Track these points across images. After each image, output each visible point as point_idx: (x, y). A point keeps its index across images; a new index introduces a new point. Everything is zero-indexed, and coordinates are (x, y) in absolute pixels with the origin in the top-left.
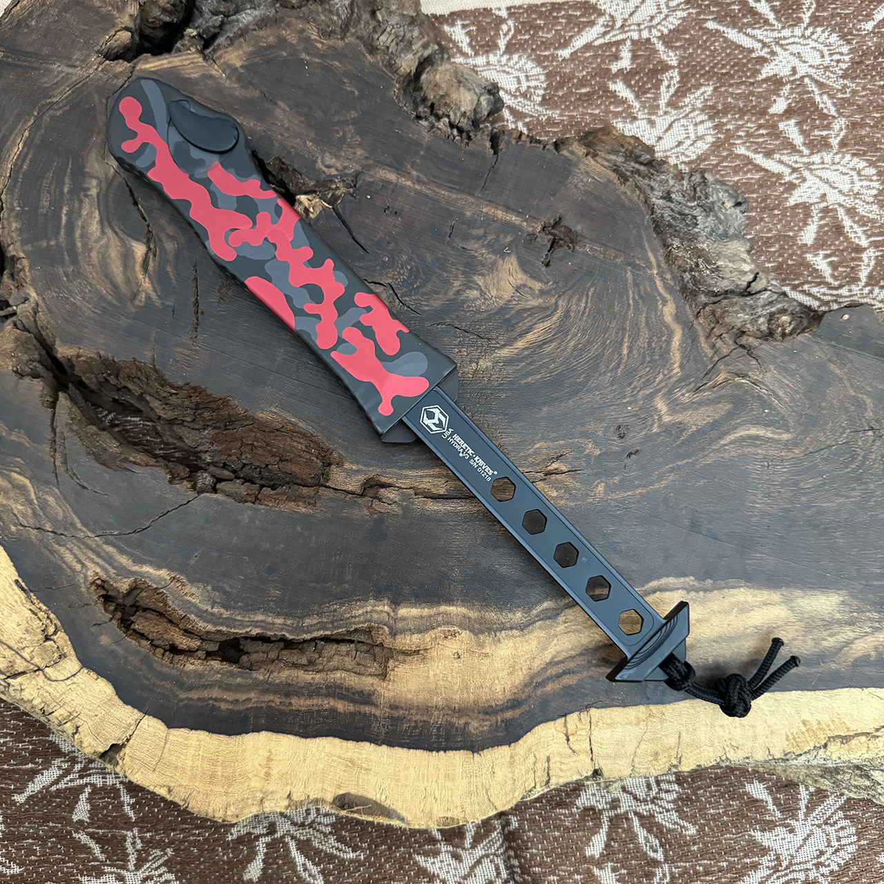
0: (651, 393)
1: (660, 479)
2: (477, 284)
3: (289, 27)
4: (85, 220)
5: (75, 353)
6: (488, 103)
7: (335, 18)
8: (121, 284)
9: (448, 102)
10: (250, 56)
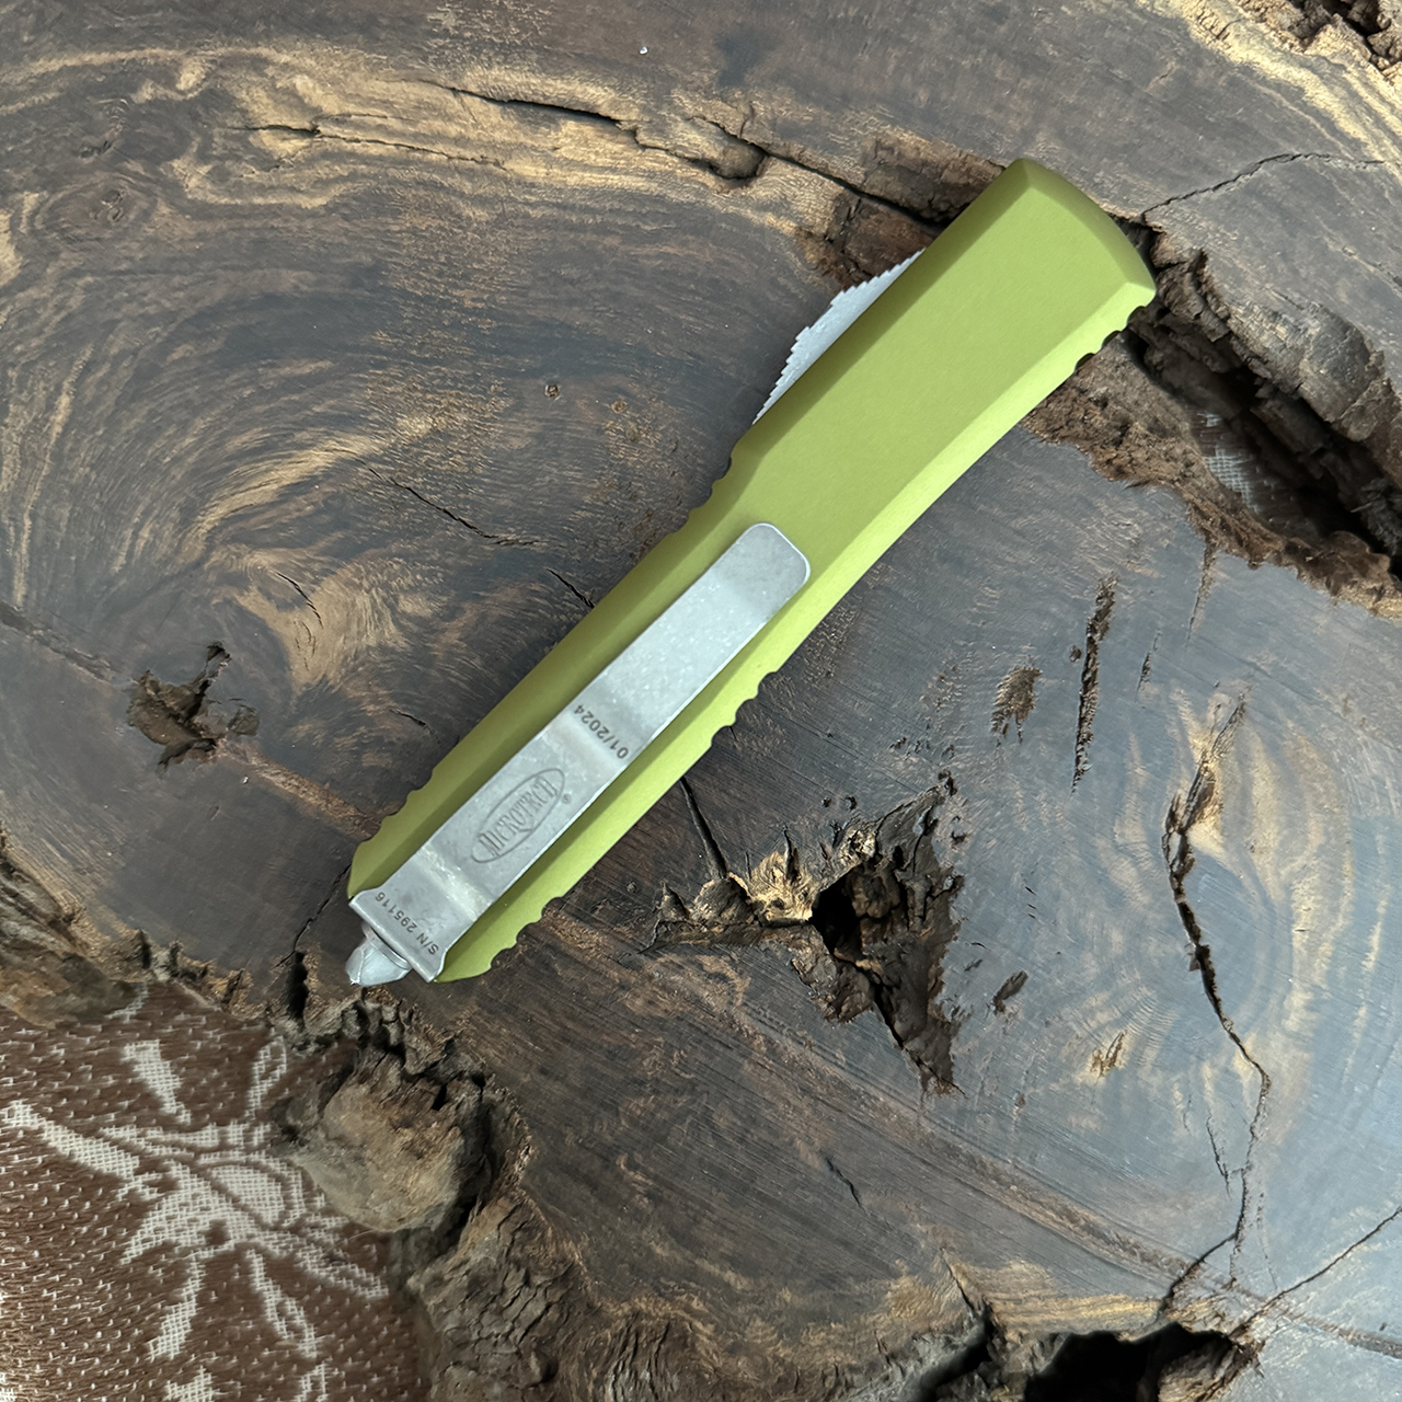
0: (22, 290)
1: (45, 80)
2: (400, 627)
3: (766, 1364)
4: (1326, 929)
5: (1385, 601)
6: (303, 1107)
7: (645, 1375)
8: (1262, 755)
9: (396, 1108)
10: (872, 1302)
